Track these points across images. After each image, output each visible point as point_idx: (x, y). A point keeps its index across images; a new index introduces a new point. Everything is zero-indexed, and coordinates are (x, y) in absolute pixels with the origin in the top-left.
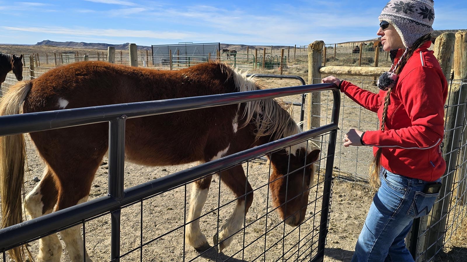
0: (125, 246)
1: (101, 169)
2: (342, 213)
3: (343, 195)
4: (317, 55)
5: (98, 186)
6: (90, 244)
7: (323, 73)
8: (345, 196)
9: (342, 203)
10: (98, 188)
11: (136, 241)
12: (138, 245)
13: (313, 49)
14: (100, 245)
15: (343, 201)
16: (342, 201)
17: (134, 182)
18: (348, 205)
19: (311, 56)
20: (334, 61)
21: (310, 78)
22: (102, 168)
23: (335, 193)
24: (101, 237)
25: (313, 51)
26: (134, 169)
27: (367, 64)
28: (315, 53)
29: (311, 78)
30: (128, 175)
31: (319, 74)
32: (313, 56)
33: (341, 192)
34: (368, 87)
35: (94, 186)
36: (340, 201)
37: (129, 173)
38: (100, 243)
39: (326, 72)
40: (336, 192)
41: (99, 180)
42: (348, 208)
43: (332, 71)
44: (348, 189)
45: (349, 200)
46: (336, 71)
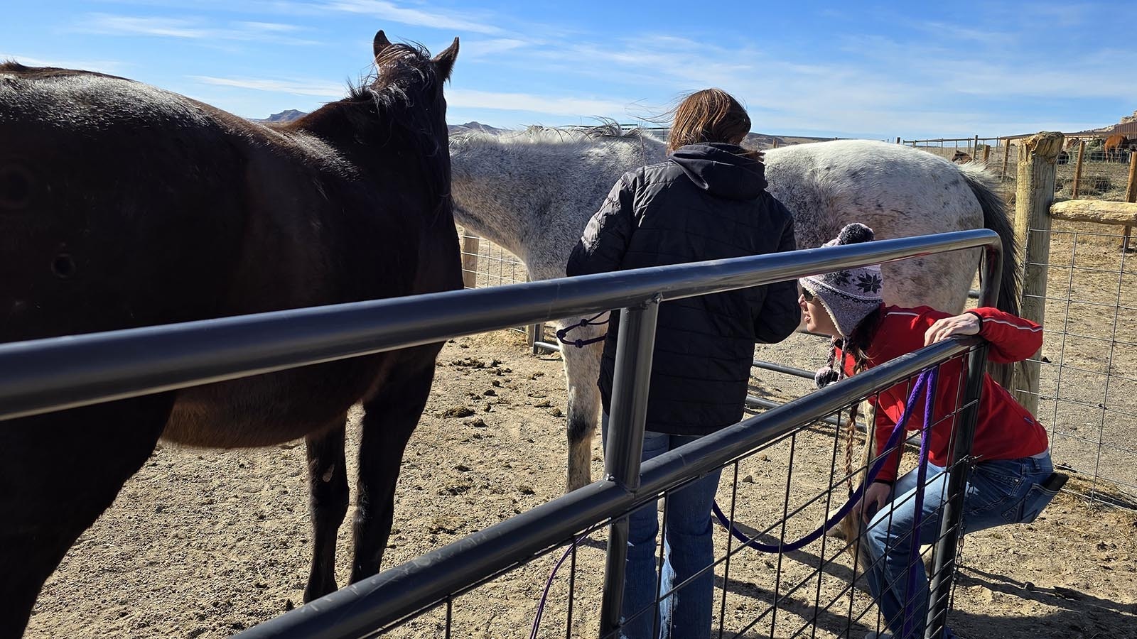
0: (562, 630)
1: (464, 427)
2: (1117, 593)
3: (1108, 543)
4: (1045, 168)
5: (467, 469)
6: (475, 616)
7: (1060, 216)
8: (1114, 546)
9: (1110, 565)
10: (466, 473)
11: (588, 619)
12: (595, 630)
13: (1033, 152)
14: (500, 621)
15: (1113, 561)
16: (1108, 559)
17: (548, 465)
18: (1130, 573)
19: (1027, 172)
20: (1003, 182)
21: (1021, 228)
22: (465, 424)
23: (1086, 537)
24: (496, 601)
25: (1033, 158)
26: (541, 432)
27: (1091, 193)
28: (1040, 163)
29: (1025, 228)
30: (530, 446)
31: (1047, 218)
32: (1033, 171)
33: (1102, 535)
34: (1105, 253)
35: (456, 468)
36: (1102, 560)
37: (531, 441)
38: (498, 617)
39: (1070, 215)
40: (1086, 533)
41: (465, 454)
42: (1131, 580)
43: (1086, 212)
44: (1121, 529)
45: (1129, 559)
46: (1100, 213)
